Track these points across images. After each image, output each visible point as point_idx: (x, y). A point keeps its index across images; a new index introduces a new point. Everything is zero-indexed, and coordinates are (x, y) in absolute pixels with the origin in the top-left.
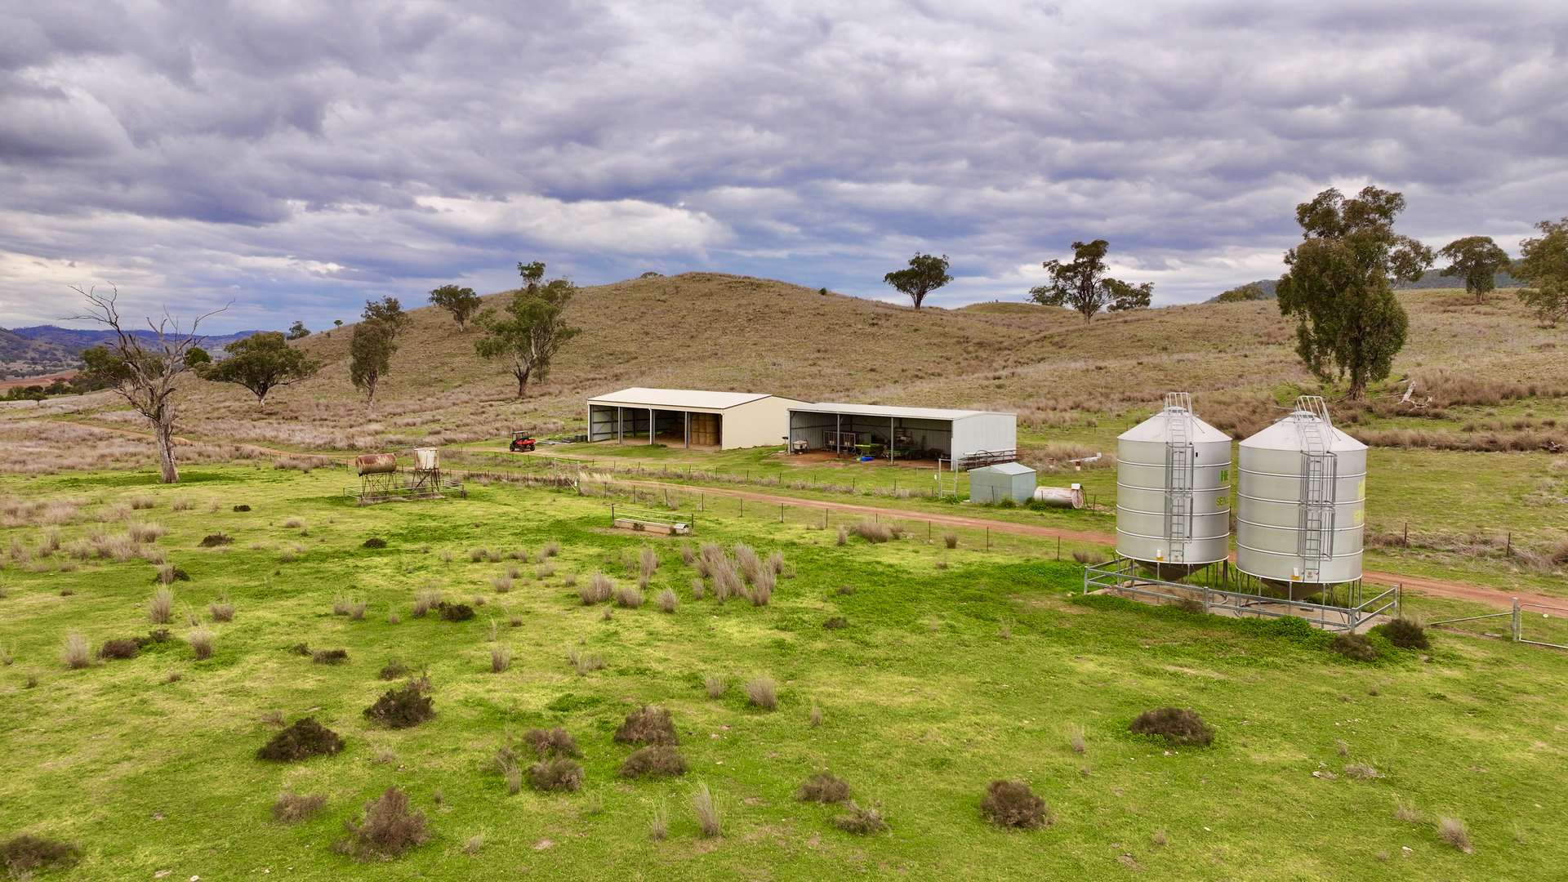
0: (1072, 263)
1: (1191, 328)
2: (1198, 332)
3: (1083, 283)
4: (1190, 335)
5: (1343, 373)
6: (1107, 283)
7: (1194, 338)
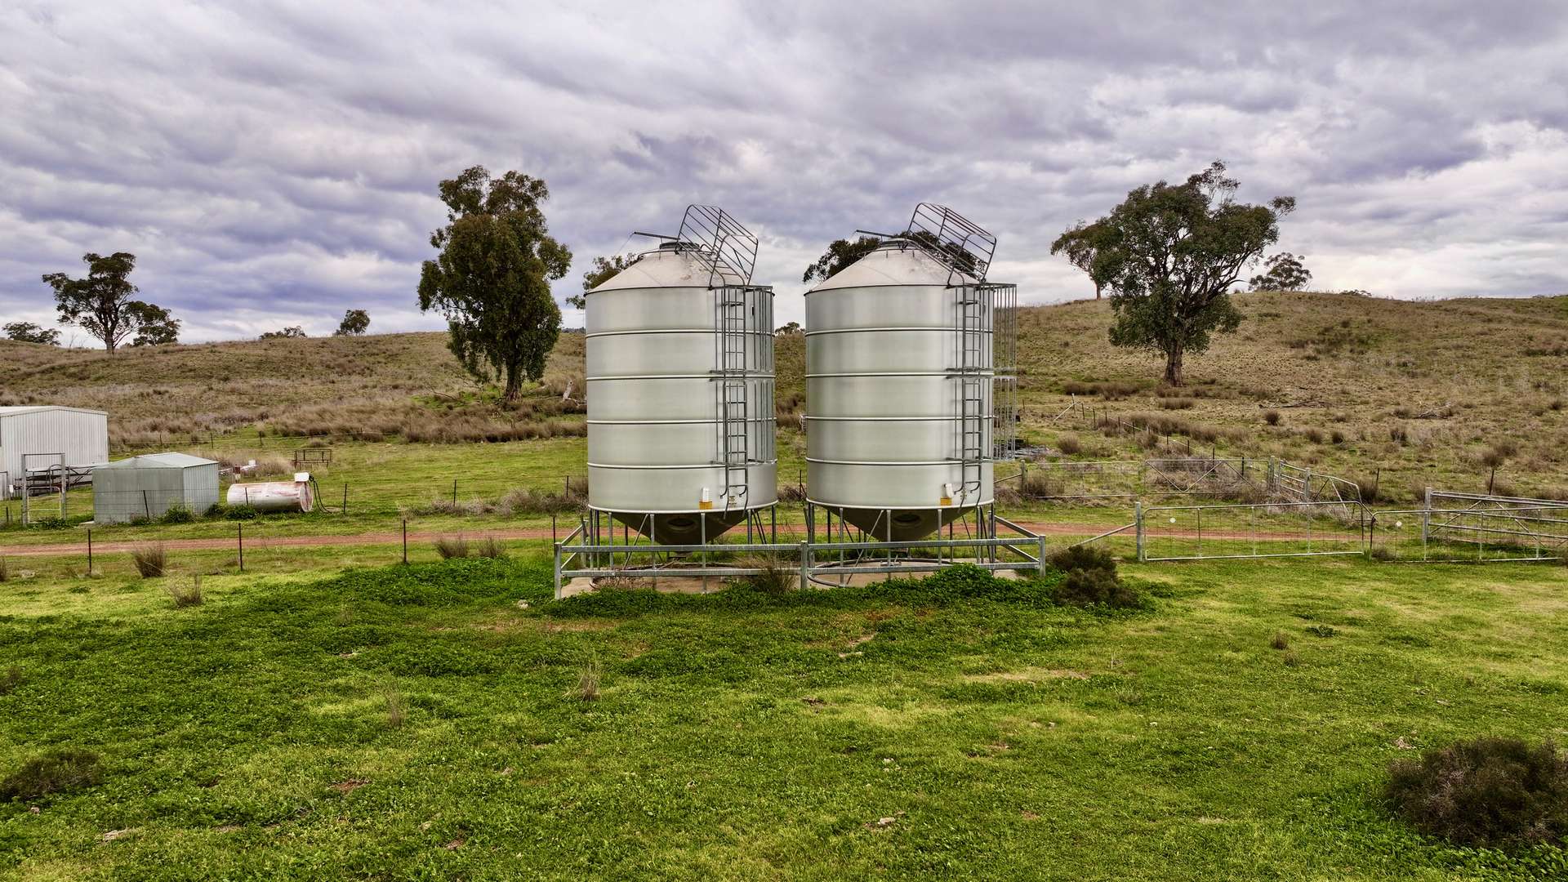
0: (87, 278)
1: (253, 359)
2: (261, 362)
3: (102, 304)
4: (254, 365)
5: (500, 371)
6: (135, 307)
7: (258, 369)
